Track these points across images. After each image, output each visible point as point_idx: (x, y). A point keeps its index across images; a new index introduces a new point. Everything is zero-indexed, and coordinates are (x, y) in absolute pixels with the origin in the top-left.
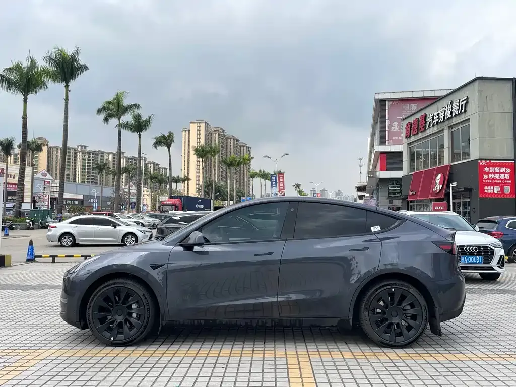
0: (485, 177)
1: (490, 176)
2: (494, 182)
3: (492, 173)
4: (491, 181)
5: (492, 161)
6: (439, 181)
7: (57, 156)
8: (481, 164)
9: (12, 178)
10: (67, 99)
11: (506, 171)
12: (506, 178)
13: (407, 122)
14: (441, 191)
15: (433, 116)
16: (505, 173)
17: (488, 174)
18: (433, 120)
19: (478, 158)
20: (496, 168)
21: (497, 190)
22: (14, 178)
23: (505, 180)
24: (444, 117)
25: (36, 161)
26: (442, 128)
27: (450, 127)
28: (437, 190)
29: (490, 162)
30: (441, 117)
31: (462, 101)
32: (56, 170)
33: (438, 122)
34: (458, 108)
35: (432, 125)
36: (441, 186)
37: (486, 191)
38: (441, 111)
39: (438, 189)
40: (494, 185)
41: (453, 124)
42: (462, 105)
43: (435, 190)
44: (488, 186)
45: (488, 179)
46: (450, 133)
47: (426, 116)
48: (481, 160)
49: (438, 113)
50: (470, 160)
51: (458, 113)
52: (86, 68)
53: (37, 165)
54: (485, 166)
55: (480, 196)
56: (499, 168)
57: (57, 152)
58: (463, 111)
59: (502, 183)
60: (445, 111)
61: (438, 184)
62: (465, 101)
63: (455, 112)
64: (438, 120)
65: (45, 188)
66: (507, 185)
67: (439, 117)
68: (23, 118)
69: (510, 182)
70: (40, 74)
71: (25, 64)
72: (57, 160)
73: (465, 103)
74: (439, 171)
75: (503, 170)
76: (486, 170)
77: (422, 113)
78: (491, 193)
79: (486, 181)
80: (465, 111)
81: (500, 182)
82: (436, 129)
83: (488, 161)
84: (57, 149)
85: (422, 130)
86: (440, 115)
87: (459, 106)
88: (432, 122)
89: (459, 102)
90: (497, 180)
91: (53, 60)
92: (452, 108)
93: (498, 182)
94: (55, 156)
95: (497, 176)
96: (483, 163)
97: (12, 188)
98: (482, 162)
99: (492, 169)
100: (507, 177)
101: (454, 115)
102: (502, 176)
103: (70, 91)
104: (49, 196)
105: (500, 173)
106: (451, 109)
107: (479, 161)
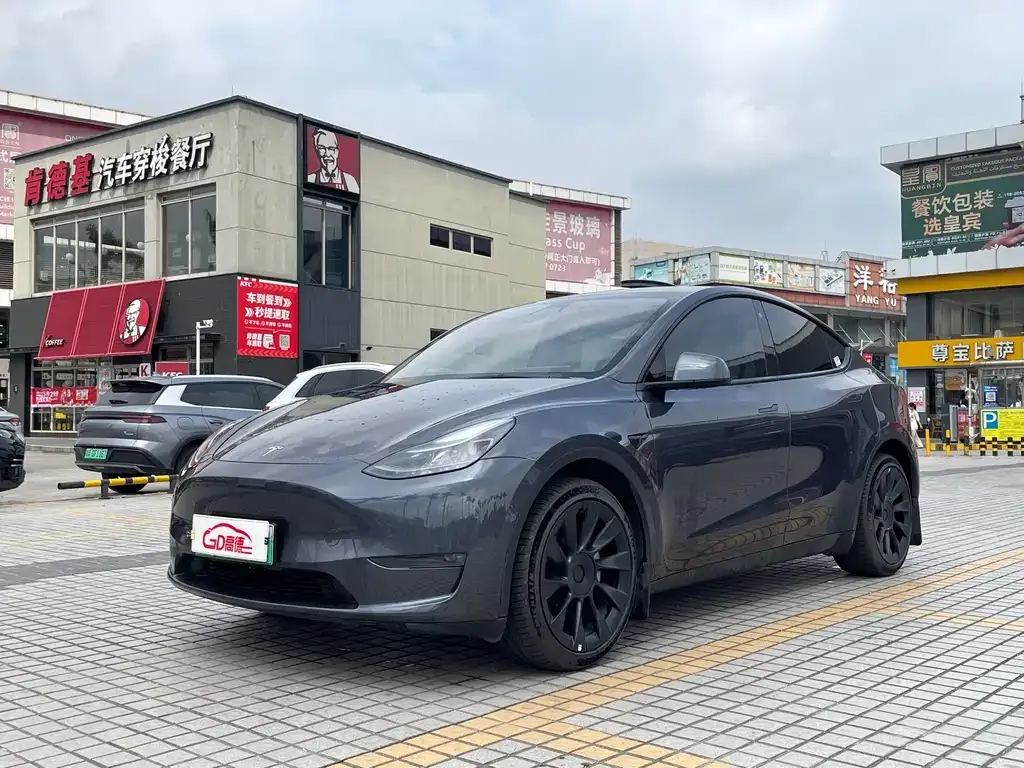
0: (249, 312)
1: (259, 310)
2: (263, 323)
3: (260, 305)
4: (258, 323)
5: (261, 281)
6: (136, 316)
8: (242, 284)
11: (283, 303)
12: (284, 318)
13: (31, 165)
14: (141, 338)
15: (115, 164)
16: (281, 308)
17: (253, 306)
18: (114, 171)
19: (236, 271)
20: (268, 296)
21: (268, 340)
23: (282, 321)
24: (148, 171)
26: (140, 195)
27: (162, 196)
28: (131, 337)
29: (257, 281)
30: (140, 170)
31: (198, 143)
33: (128, 179)
34: (187, 155)
35: (110, 183)
36: (142, 329)
37: (249, 343)
38: (138, 154)
39: (135, 333)
40: (263, 331)
41: (169, 189)
42: (198, 151)
43: (126, 335)
44: (253, 332)
45: (254, 317)
46: (161, 209)
47: (90, 160)
48: (244, 275)
49: (129, 157)
50: (212, 273)
51: (188, 167)
54: (248, 290)
55: (239, 352)
56: (272, 296)
58: (201, 163)
59: (276, 328)
60: (150, 157)
61: (133, 324)
62: (208, 144)
63: (179, 161)
64: (130, 174)
66: (284, 331)
67: (133, 167)
69: (290, 326)
73: (207, 148)
74: (132, 293)
75: (279, 300)
76: (251, 297)
77: (83, 152)
78: (258, 348)
79: (251, 322)
80: (205, 166)
81: (274, 324)
82: (120, 195)
83: (254, 280)
85: (81, 191)
86: (136, 164)
87: (190, 151)
88: (113, 176)
89: (190, 143)
90: (268, 319)
92: (169, 153)
93: (271, 324)
95: (268, 313)
96: (245, 283)
98: (243, 280)
99: (261, 298)
100: (285, 315)
101: (175, 168)
102: (278, 314)
105: (274, 307)
106: (167, 156)
107: (239, 278)
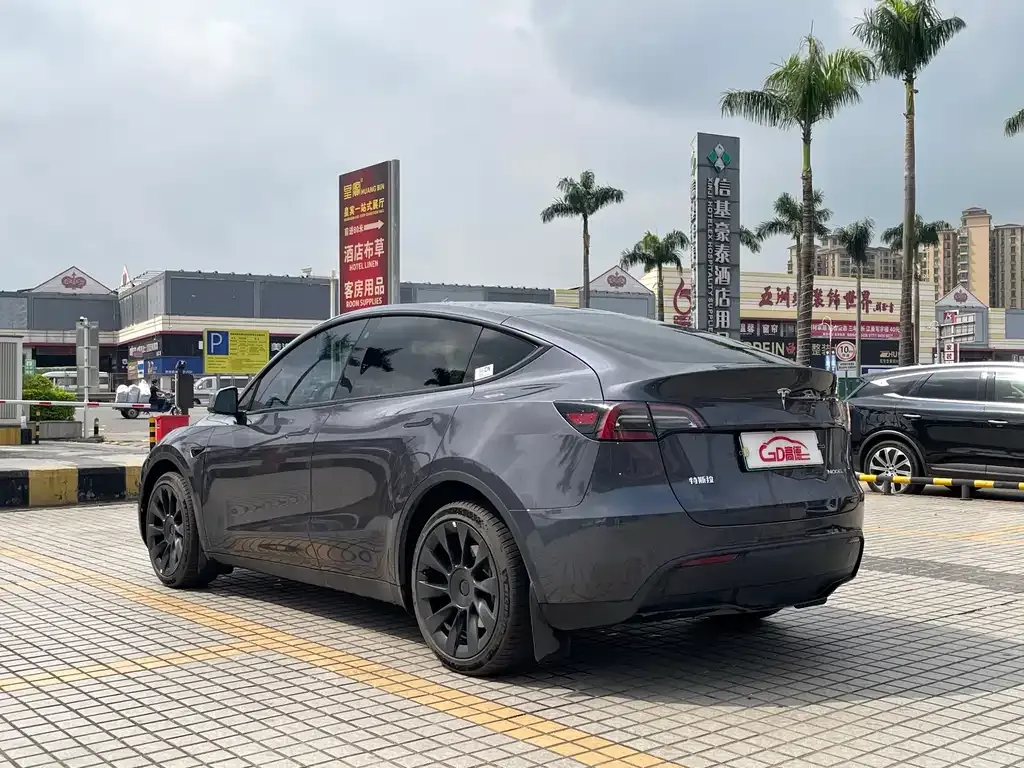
7: (1013, 249)
9: (888, 311)
10: (910, 113)
22: (891, 311)
25: (964, 266)
32: (1013, 285)
52: (959, 24)
53: (966, 275)
57: (1013, 239)
65: (941, 328)
68: (804, 178)
70: (837, 71)
71: (804, 56)
72: (1013, 258)
84: (1013, 231)
91: (875, 28)
94: (1007, 250)
97: (889, 332)
103: (917, 92)
104: (955, 346)
